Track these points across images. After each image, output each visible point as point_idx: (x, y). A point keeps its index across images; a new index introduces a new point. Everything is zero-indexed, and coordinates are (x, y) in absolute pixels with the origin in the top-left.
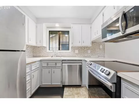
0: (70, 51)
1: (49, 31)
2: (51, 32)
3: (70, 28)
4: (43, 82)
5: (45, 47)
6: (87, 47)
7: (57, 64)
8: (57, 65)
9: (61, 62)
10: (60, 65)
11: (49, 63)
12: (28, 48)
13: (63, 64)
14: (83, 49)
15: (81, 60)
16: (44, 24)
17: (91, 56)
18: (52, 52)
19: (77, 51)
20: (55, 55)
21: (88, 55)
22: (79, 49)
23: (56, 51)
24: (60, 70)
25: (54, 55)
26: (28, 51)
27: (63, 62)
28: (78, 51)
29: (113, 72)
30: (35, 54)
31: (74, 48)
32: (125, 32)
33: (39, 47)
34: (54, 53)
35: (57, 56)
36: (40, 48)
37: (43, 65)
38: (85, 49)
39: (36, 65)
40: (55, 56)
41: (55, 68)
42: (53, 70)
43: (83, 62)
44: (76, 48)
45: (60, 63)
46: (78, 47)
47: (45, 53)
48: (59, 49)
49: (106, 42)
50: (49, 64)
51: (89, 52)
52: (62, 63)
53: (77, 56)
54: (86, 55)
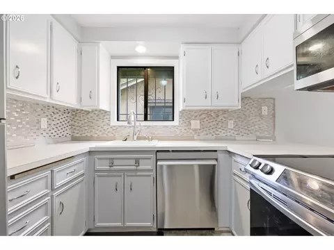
0: (176, 122)
1: (118, 68)
2: (123, 72)
3: (177, 57)
4: (97, 220)
5: (106, 112)
6: (225, 111)
7: (141, 161)
8: (140, 167)
9: (153, 156)
10: (149, 167)
11: (114, 161)
12: (55, 116)
13: (159, 163)
14: (212, 118)
15: (216, 151)
16: (101, 45)
17: (237, 138)
18: (125, 127)
19: (196, 124)
20: (134, 134)
21: (229, 134)
22: (203, 116)
23: (138, 123)
24: (150, 180)
25: (131, 135)
26: (54, 123)
27: (160, 155)
28: (198, 121)
30: (76, 132)
31: (188, 115)
33: (88, 112)
34: (132, 128)
35: (139, 138)
36: (91, 115)
37: (98, 167)
38: (220, 118)
39: (72, 169)
40: (135, 137)
41: (134, 174)
42: (128, 180)
43: (220, 156)
44: (192, 113)
45: (150, 159)
46: (200, 111)
47: (105, 128)
48: (146, 119)
50: (116, 162)
51: (231, 124)
52: (157, 160)
53: (195, 138)
54: (222, 135)
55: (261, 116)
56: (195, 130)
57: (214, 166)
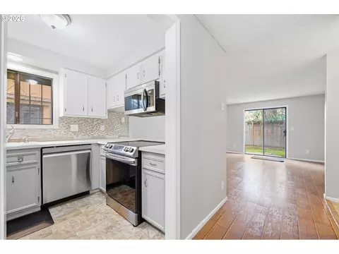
0: (55, 125)
3: (57, 73)
6: (98, 119)
7: (25, 157)
8: (24, 162)
9: (37, 152)
10: (35, 161)
13: (45, 156)
14: (88, 123)
15: (90, 144)
19: (75, 128)
21: (101, 134)
22: (81, 122)
28: (77, 126)
29: (135, 148)
31: (68, 120)
32: (146, 109)
38: (94, 123)
43: (93, 147)
44: (72, 119)
46: (78, 118)
49: (130, 115)
51: (102, 128)
52: (42, 154)
54: (96, 135)
55: (121, 124)
56: (74, 133)
57: (89, 153)
